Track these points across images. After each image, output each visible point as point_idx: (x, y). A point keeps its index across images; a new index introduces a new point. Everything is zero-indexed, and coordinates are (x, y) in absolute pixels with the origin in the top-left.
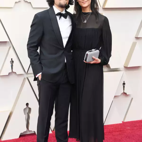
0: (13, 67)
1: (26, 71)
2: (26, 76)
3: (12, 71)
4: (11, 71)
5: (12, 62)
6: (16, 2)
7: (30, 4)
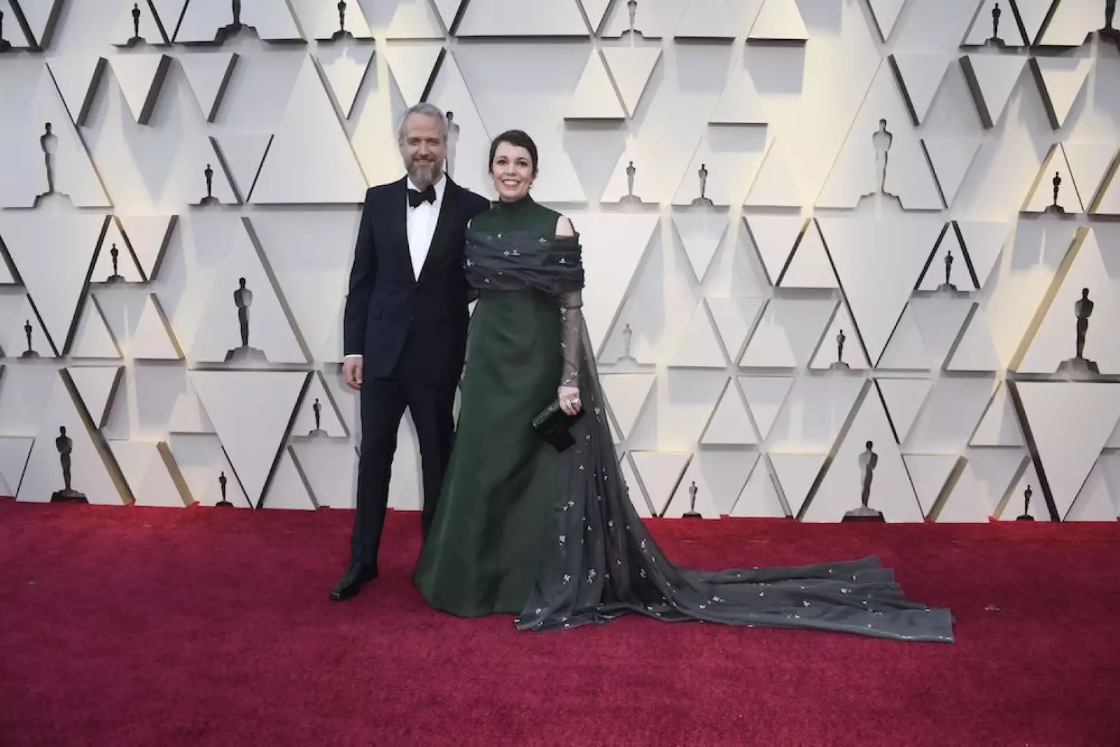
0: (844, 351)
1: (874, 363)
2: (872, 375)
3: (840, 359)
4: (837, 360)
5: (842, 338)
6: (863, 197)
7: (896, 202)
